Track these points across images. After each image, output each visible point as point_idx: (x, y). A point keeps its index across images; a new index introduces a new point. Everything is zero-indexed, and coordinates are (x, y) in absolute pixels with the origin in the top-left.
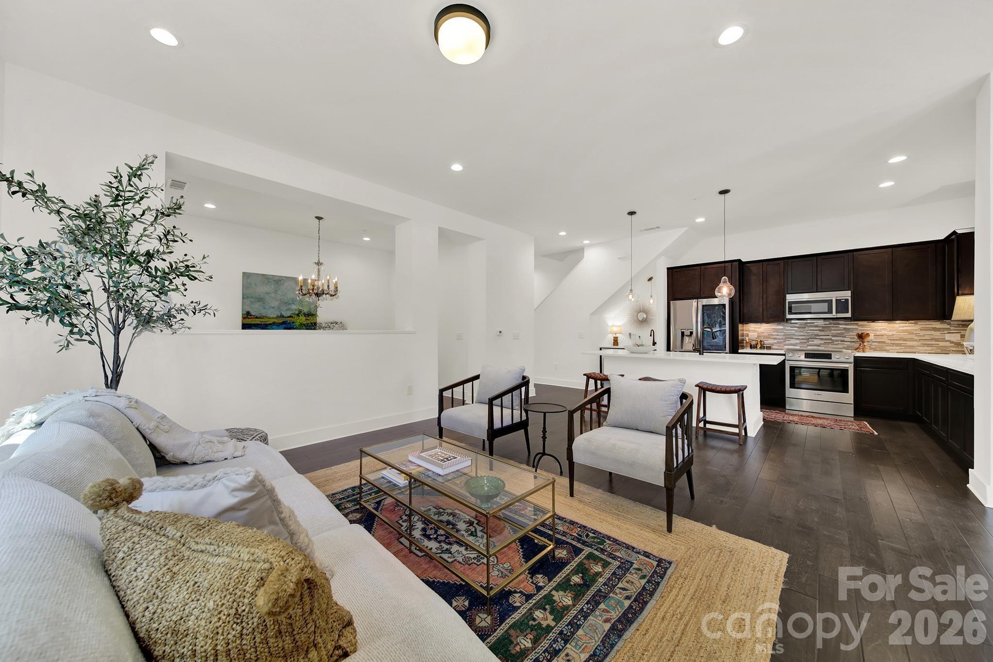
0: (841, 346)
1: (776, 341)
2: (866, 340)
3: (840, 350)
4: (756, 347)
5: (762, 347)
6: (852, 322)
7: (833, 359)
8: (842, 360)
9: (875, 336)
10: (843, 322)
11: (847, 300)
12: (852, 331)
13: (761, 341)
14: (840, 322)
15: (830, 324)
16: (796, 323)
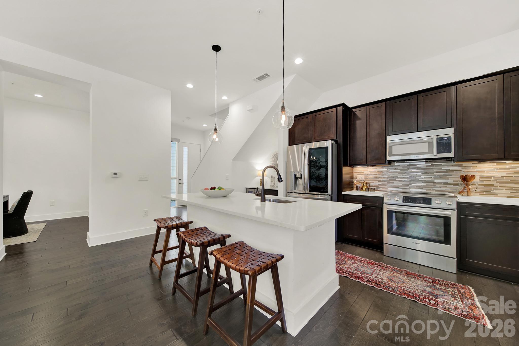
0: (444, 189)
1: (380, 183)
2: (471, 183)
3: (443, 193)
4: (362, 189)
5: (368, 189)
6: (455, 163)
7: (433, 205)
8: (443, 205)
9: (480, 178)
10: (445, 164)
11: (449, 139)
12: (456, 173)
13: (367, 183)
14: (443, 164)
15: (432, 165)
16: (399, 166)
